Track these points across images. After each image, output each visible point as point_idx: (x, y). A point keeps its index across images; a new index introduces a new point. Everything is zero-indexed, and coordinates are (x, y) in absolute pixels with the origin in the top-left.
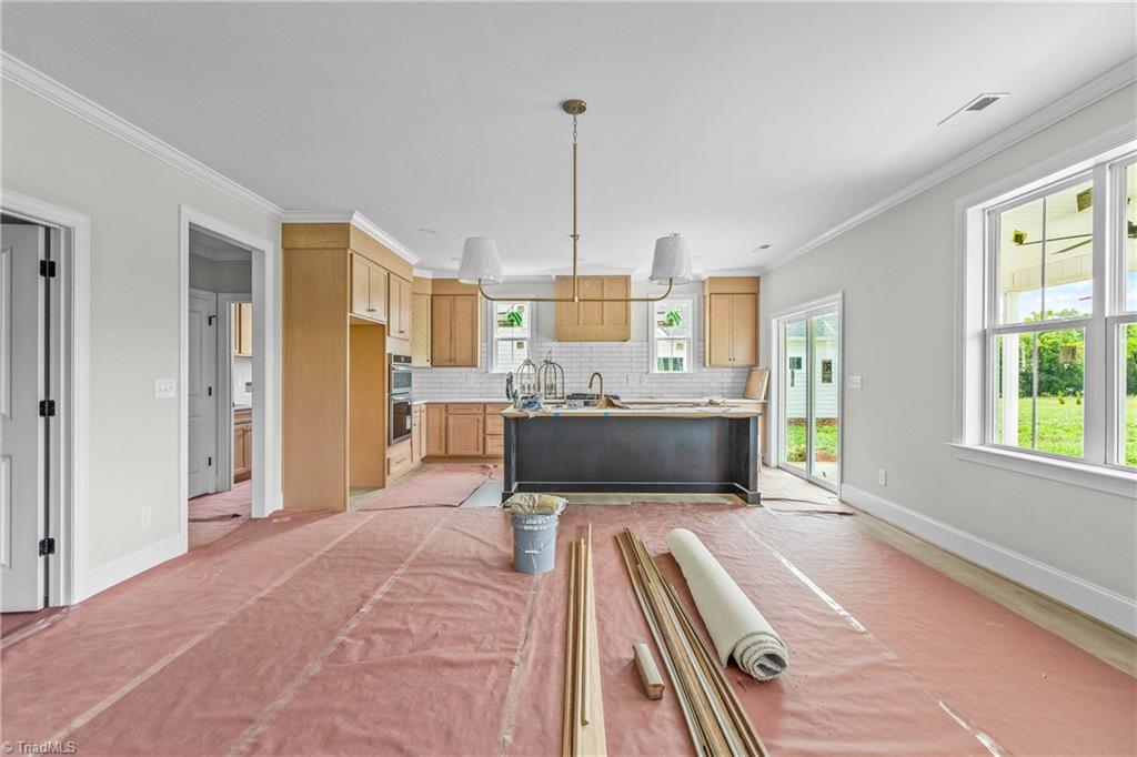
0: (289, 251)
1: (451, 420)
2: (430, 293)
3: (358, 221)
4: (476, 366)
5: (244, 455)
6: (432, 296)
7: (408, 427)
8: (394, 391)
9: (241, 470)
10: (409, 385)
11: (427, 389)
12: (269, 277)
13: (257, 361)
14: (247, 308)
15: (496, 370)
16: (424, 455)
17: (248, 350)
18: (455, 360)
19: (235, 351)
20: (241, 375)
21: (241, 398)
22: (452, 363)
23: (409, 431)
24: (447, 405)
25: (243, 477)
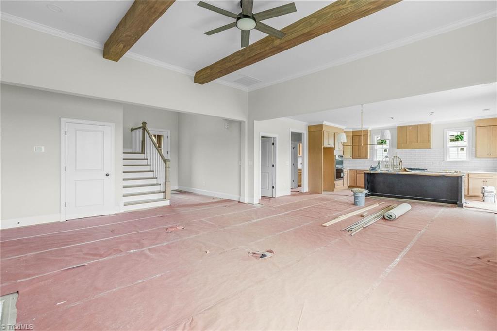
0: (310, 132)
1: (358, 176)
2: (352, 135)
3: (325, 123)
4: (367, 158)
5: (300, 181)
6: (353, 136)
7: (342, 176)
8: (336, 165)
9: (300, 184)
10: (343, 164)
11: (349, 166)
12: (305, 138)
13: (303, 157)
14: (301, 144)
15: (375, 160)
16: (349, 185)
17: (301, 155)
18: (360, 156)
19: (298, 155)
20: (300, 161)
21: (300, 167)
22: (359, 157)
23: (342, 177)
24: (356, 170)
25: (300, 186)
